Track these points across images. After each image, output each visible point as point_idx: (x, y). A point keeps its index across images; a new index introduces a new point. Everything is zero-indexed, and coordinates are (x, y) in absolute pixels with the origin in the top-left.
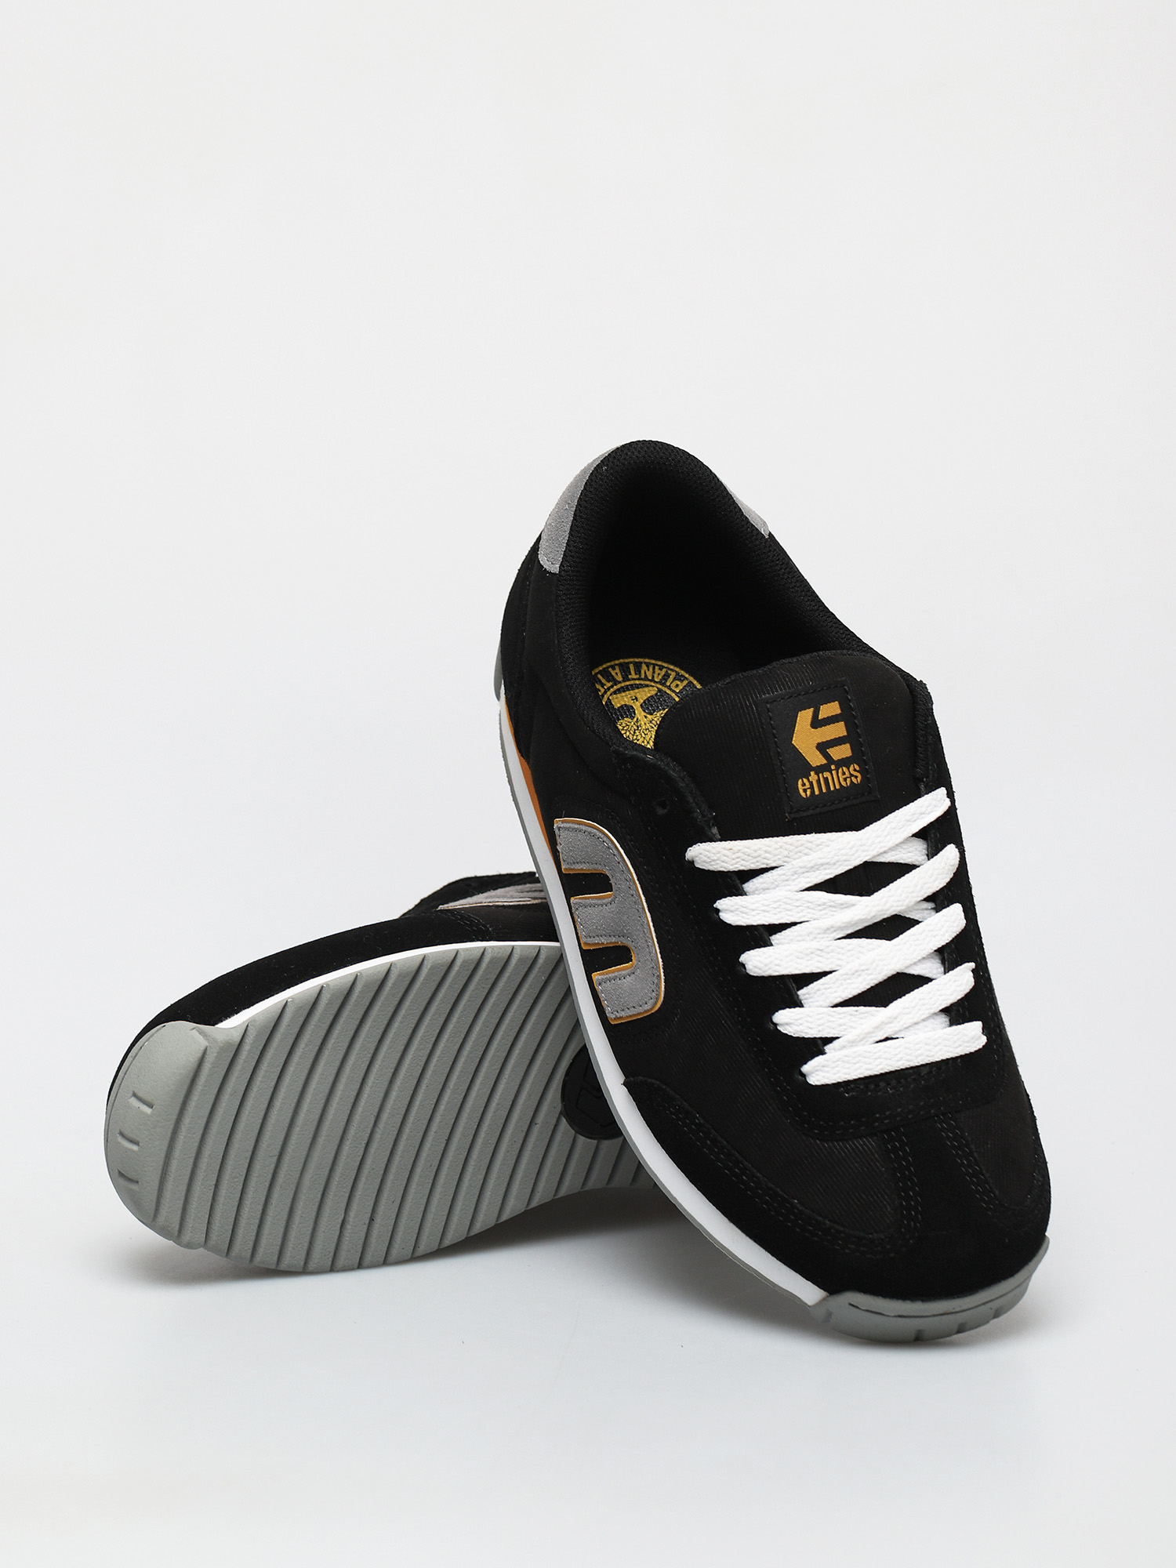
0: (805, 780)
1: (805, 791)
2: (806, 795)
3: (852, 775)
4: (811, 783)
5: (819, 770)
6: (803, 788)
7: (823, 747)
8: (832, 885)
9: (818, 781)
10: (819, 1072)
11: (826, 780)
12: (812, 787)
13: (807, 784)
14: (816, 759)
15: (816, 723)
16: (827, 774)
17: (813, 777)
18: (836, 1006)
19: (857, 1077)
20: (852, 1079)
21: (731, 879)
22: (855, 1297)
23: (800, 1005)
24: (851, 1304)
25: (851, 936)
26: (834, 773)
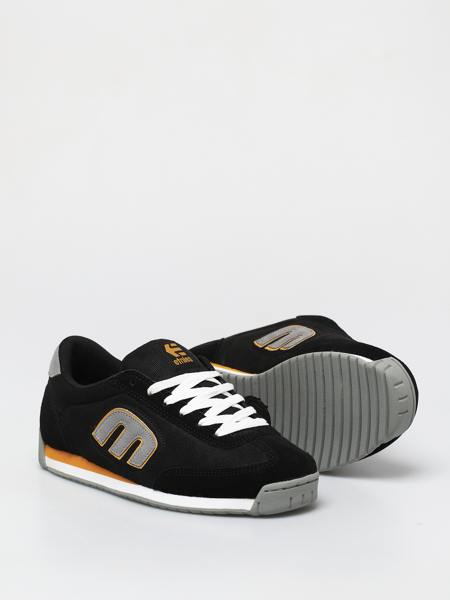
0: (176, 361)
1: (177, 363)
3: (189, 360)
5: (179, 358)
7: (177, 352)
8: (198, 386)
9: (180, 360)
10: (220, 433)
11: (182, 360)
12: (179, 362)
13: (177, 361)
14: (176, 355)
15: (171, 347)
18: (218, 415)
19: (235, 431)
20: (233, 432)
21: (167, 392)
22: (266, 487)
23: (206, 417)
24: (265, 491)
25: (211, 398)
26: (184, 358)
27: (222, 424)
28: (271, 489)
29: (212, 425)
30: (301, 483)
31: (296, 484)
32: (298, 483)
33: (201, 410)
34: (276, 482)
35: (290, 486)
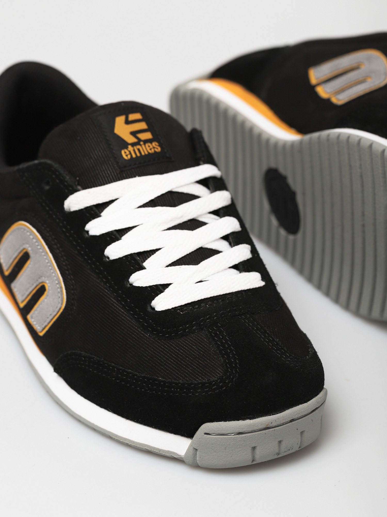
0: (126, 150)
1: (127, 156)
2: (128, 158)
3: (154, 148)
4: (130, 152)
5: (133, 145)
6: (125, 154)
7: (134, 134)
8: (153, 203)
9: (134, 150)
10: (162, 302)
11: (139, 150)
12: (130, 153)
13: (127, 152)
14: (131, 139)
15: (127, 122)
16: (139, 147)
17: (130, 148)
18: (167, 266)
19: (186, 303)
20: (184, 304)
21: (93, 211)
22: (207, 427)
23: (145, 268)
24: (206, 434)
25: (169, 229)
26: (143, 146)
27: (170, 284)
28: (216, 432)
29: (150, 287)
30: (274, 424)
31: (264, 426)
32: (268, 425)
33: (139, 254)
34: (226, 421)
35: (250, 430)
